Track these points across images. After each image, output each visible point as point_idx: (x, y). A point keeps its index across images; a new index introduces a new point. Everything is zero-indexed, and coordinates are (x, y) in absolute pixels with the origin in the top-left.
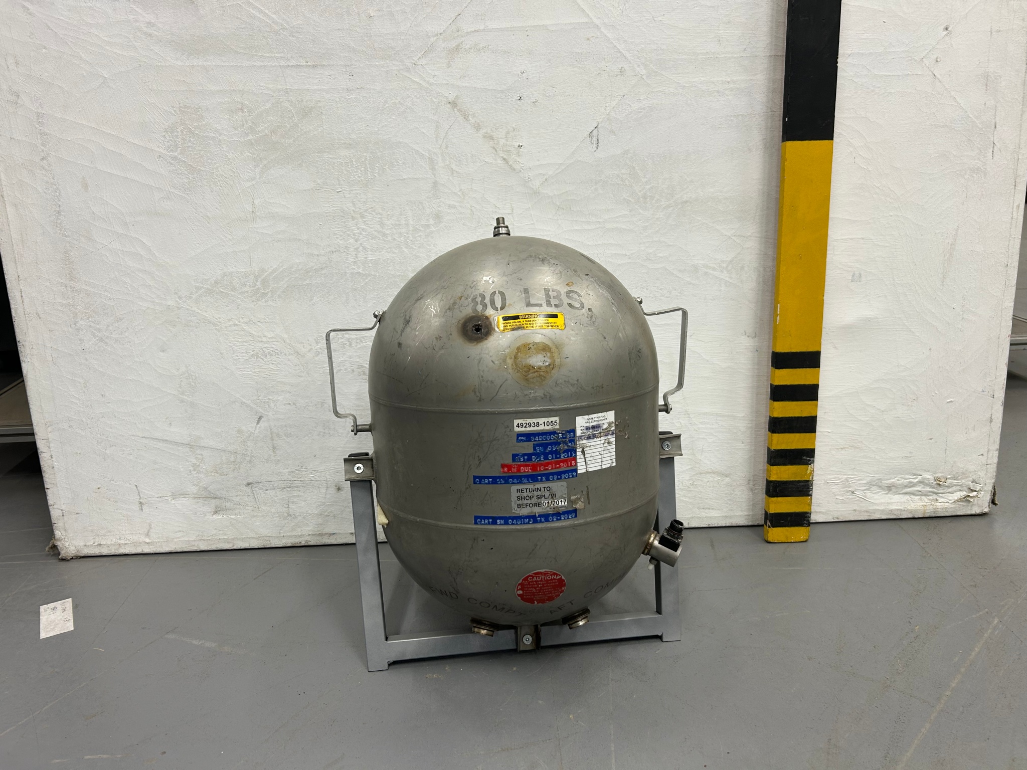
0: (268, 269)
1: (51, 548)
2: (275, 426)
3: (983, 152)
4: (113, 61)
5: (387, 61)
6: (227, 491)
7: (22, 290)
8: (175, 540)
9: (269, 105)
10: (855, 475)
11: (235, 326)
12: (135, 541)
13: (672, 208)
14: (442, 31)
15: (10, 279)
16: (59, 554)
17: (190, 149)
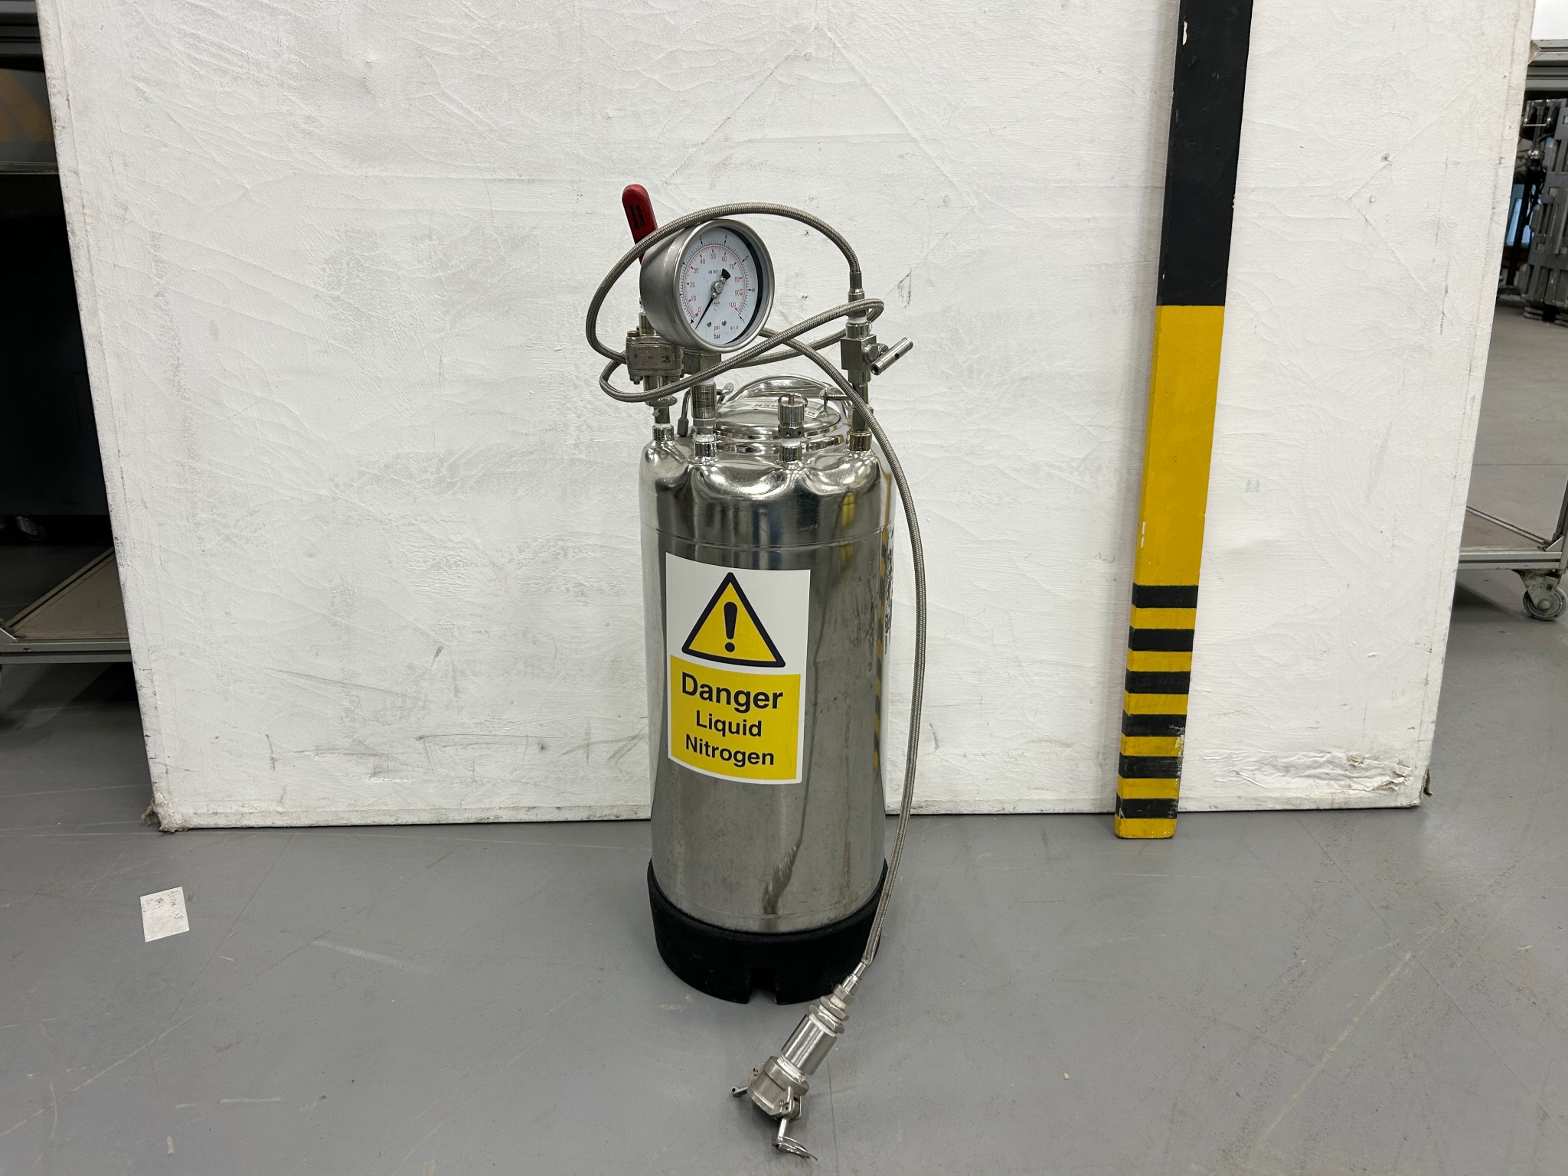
0: (458, 450)
1: (149, 815)
2: (459, 661)
3: (1428, 324)
4: (258, 167)
5: (629, 178)
6: (391, 747)
7: (123, 469)
8: (318, 810)
9: (466, 232)
10: (1242, 750)
11: (410, 526)
12: (263, 809)
13: (1005, 387)
14: (704, 140)
15: (107, 454)
16: (159, 824)
17: (358, 287)
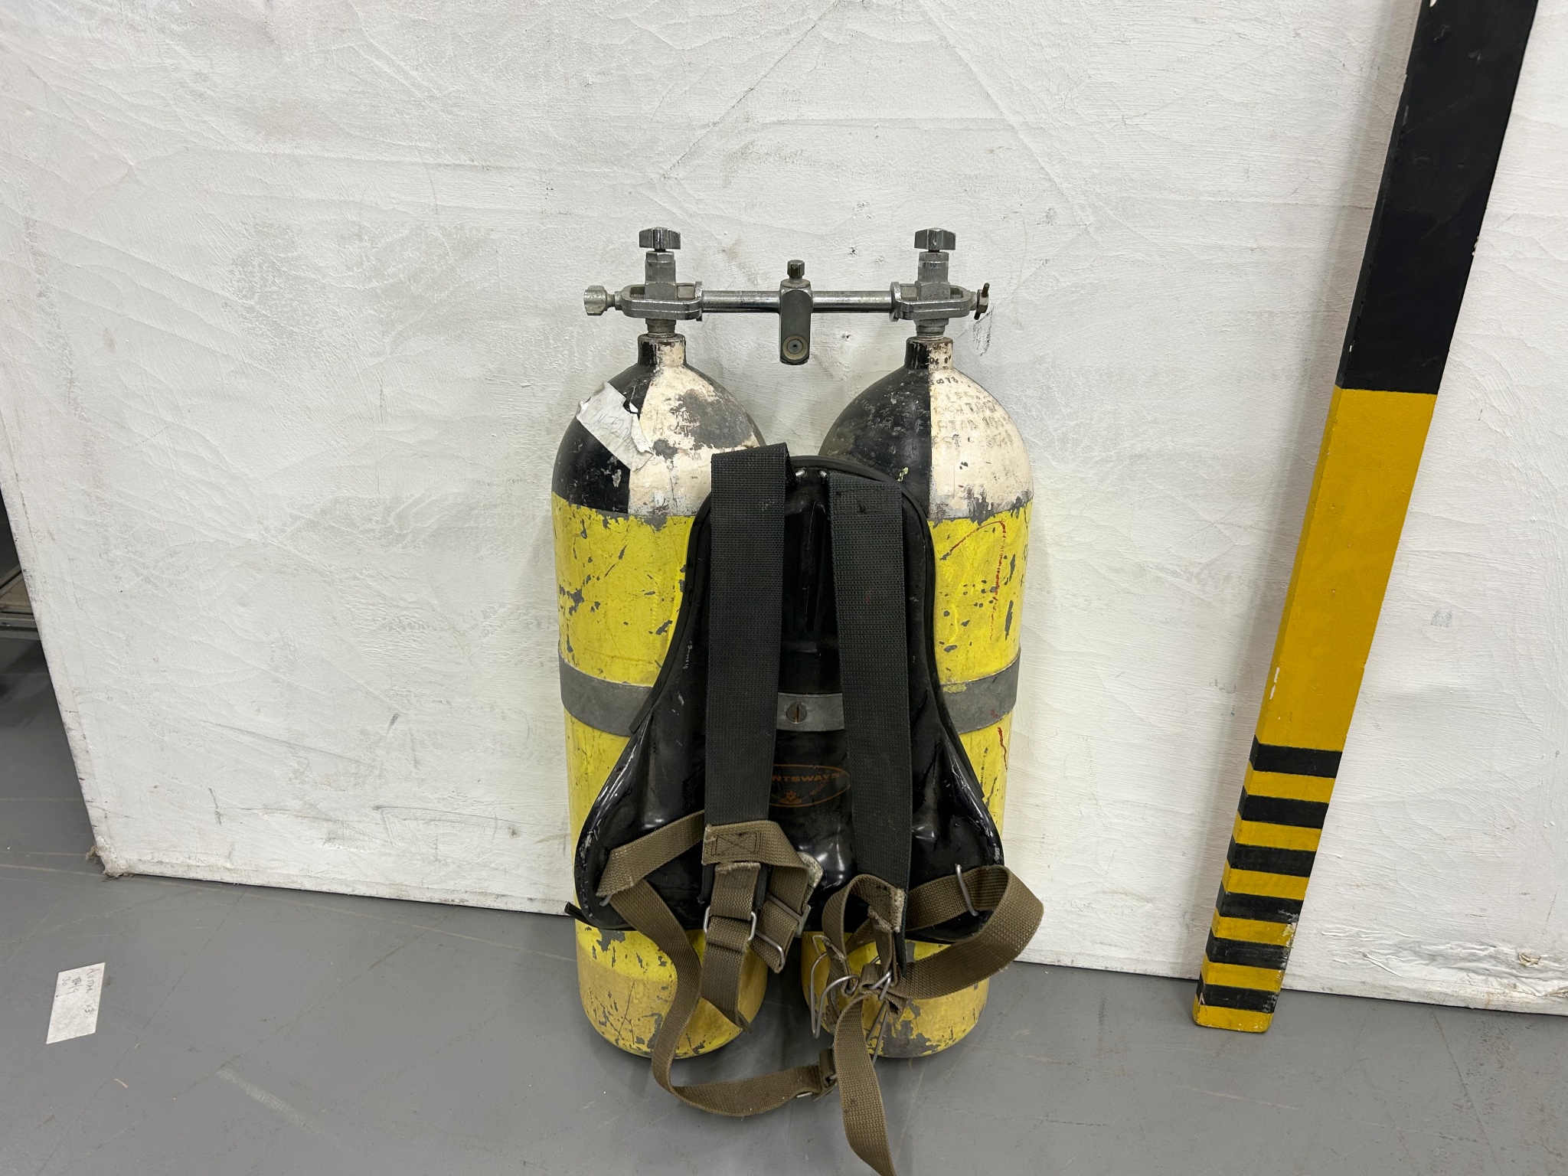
0: (407, 497)
1: (90, 858)
2: (418, 731)
4: (141, 138)
5: (615, 168)
6: (346, 813)
7: (24, 495)
8: (269, 871)
9: (405, 232)
10: (1374, 930)
11: (354, 580)
12: (211, 863)
13: (1110, 465)
16: (104, 868)
17: (275, 297)
